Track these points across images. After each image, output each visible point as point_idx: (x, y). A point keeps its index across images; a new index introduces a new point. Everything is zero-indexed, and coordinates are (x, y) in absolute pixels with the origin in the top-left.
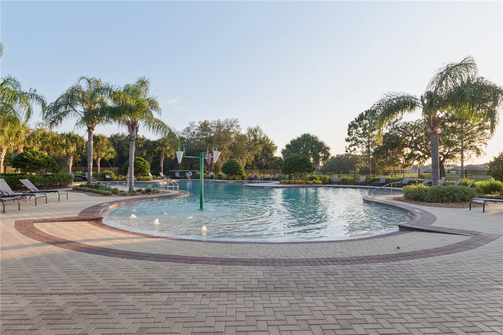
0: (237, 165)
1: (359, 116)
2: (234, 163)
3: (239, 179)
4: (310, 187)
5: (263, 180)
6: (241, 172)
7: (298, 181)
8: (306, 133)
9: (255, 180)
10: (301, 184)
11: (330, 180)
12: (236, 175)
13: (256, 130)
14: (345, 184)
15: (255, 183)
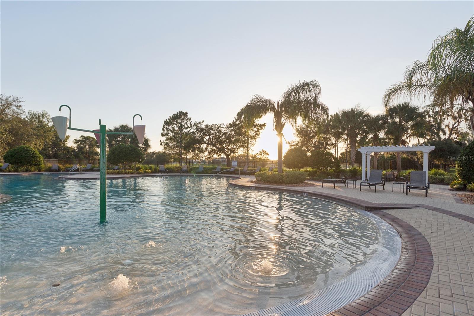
0: (33, 153)
1: (173, 115)
2: (28, 150)
3: (35, 170)
4: (138, 177)
5: (83, 171)
6: (39, 162)
7: (129, 171)
8: (125, 124)
9: (71, 171)
10: (132, 173)
11: (155, 169)
12: (31, 165)
13: (43, 116)
14: (172, 173)
15: (71, 174)
